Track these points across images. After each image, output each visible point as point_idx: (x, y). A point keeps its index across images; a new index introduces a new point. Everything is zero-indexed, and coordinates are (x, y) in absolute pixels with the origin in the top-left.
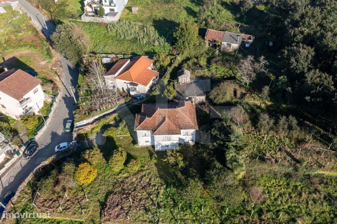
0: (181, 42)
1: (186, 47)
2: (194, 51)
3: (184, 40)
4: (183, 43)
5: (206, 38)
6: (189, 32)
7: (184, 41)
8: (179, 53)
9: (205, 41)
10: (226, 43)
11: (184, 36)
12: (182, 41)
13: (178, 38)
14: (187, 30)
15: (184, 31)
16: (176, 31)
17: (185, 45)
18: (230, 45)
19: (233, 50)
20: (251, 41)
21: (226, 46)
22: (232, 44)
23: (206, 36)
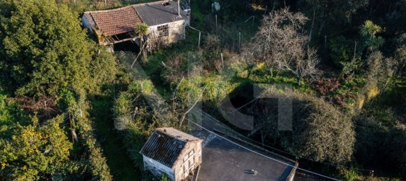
5: (98, 33)
8: (62, 101)
9: (101, 43)
10: (155, 28)
13: (36, 51)
18: (166, 28)
19: (175, 39)
20: (188, 12)
21: (157, 35)
22: (170, 24)
23: (98, 29)
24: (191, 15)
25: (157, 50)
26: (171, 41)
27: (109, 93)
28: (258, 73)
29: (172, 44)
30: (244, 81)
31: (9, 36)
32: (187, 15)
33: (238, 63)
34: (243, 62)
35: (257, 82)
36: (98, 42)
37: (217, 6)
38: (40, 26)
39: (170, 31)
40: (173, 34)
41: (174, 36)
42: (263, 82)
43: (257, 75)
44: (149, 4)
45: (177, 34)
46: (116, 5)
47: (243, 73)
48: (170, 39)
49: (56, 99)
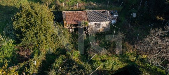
0: (32, 35)
1: (42, 41)
2: (55, 43)
3: (36, 31)
4: (36, 37)
5: (65, 22)
6: (42, 17)
7: (37, 33)
8: (33, 53)
9: (65, 27)
10: (93, 23)
11: (34, 24)
12: (32, 33)
13: (23, 30)
14: (37, 14)
15: (32, 16)
16: (17, 19)
17: (39, 38)
18: (99, 24)
19: (103, 30)
20: (116, 16)
21: (94, 27)
22: (102, 23)
23: (65, 20)
24: (118, 18)
25: (92, 34)
26: (101, 31)
27: (59, 53)
28: (142, 60)
29: (102, 32)
30: (131, 64)
31: (16, 21)
32: (115, 18)
33: (131, 52)
34: (134, 52)
35: (139, 67)
36: (64, 26)
37: (134, 15)
38: (29, 18)
39: (101, 26)
40: (102, 27)
41: (103, 28)
42: (143, 67)
43: (141, 61)
44: (95, 11)
45: (105, 28)
46: (82, 9)
47: (133, 58)
48: (101, 29)
49: (31, 52)
